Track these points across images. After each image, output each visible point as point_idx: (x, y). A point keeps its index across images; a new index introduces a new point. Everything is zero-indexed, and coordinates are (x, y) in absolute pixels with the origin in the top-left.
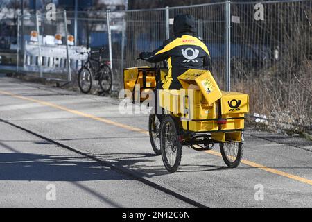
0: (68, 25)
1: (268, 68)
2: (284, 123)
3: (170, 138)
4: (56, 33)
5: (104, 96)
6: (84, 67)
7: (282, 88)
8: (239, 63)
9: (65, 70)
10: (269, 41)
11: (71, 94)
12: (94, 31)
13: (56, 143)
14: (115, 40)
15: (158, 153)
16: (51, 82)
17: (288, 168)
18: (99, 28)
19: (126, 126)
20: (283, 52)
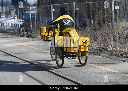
0: (15, 11)
1: (89, 27)
2: (95, 47)
3: (59, 55)
4: (11, 14)
5: (29, 37)
6: (21, 27)
7: (94, 34)
8: (79, 25)
9: (14, 28)
10: (90, 17)
11: (16, 37)
12: (25, 13)
13: (11, 55)
14: (33, 17)
15: (54, 60)
16: (9, 32)
17: (97, 64)
18: (27, 12)
19: (37, 49)
20: (95, 21)
